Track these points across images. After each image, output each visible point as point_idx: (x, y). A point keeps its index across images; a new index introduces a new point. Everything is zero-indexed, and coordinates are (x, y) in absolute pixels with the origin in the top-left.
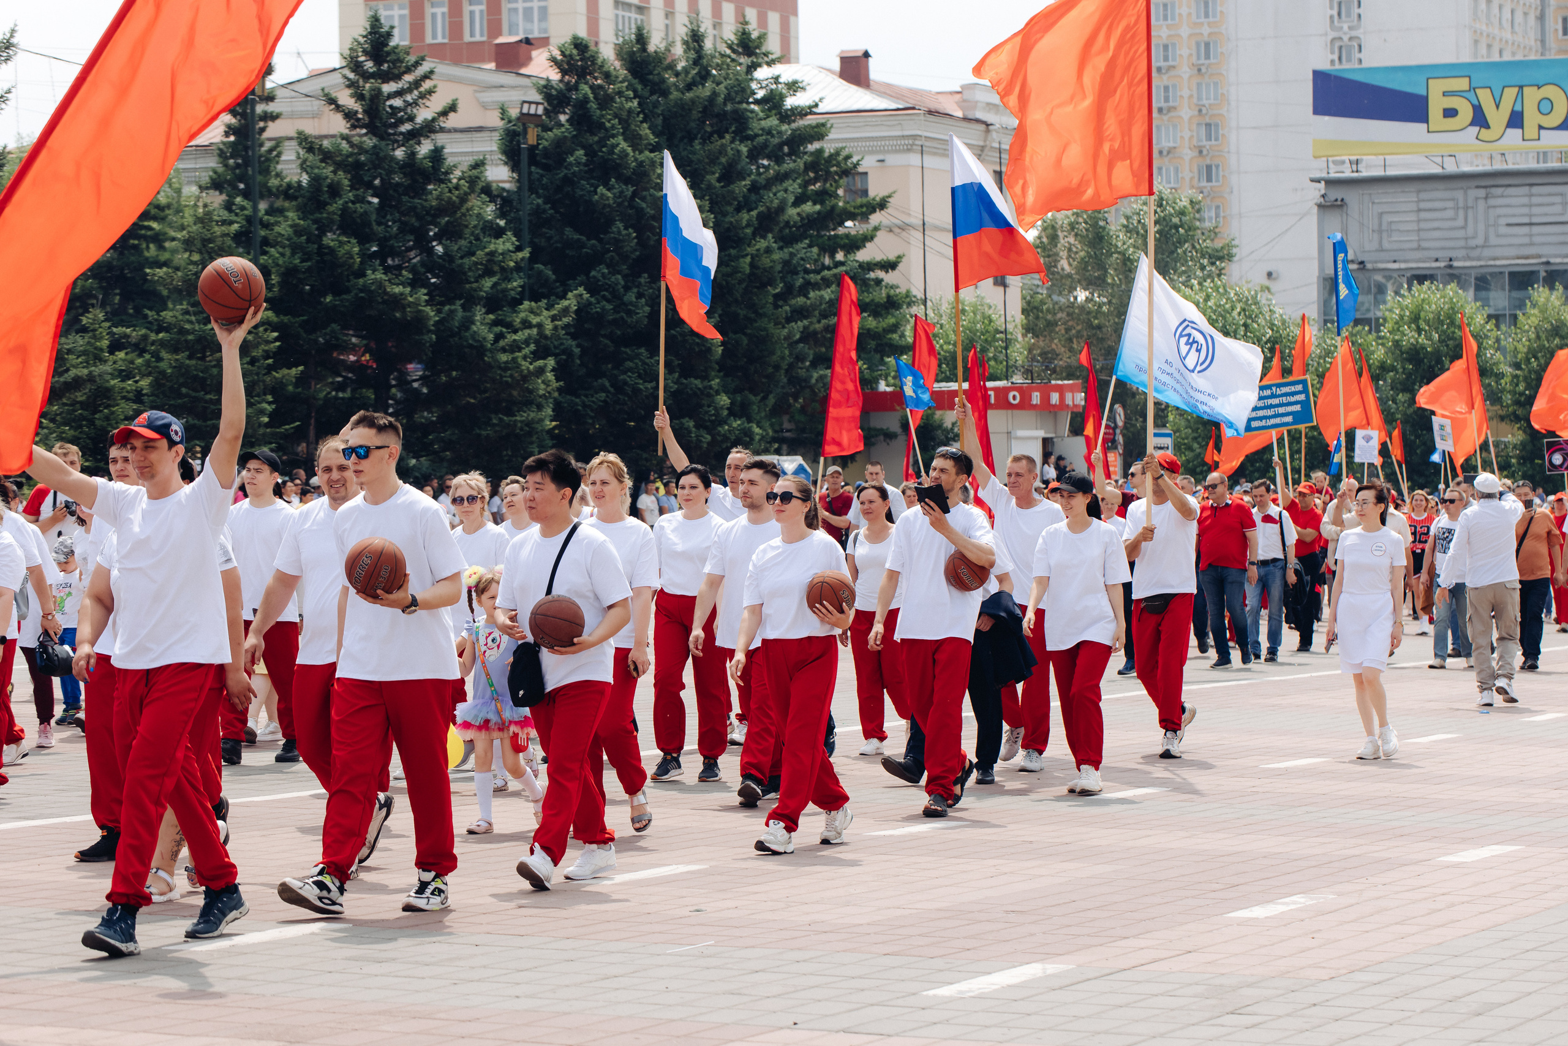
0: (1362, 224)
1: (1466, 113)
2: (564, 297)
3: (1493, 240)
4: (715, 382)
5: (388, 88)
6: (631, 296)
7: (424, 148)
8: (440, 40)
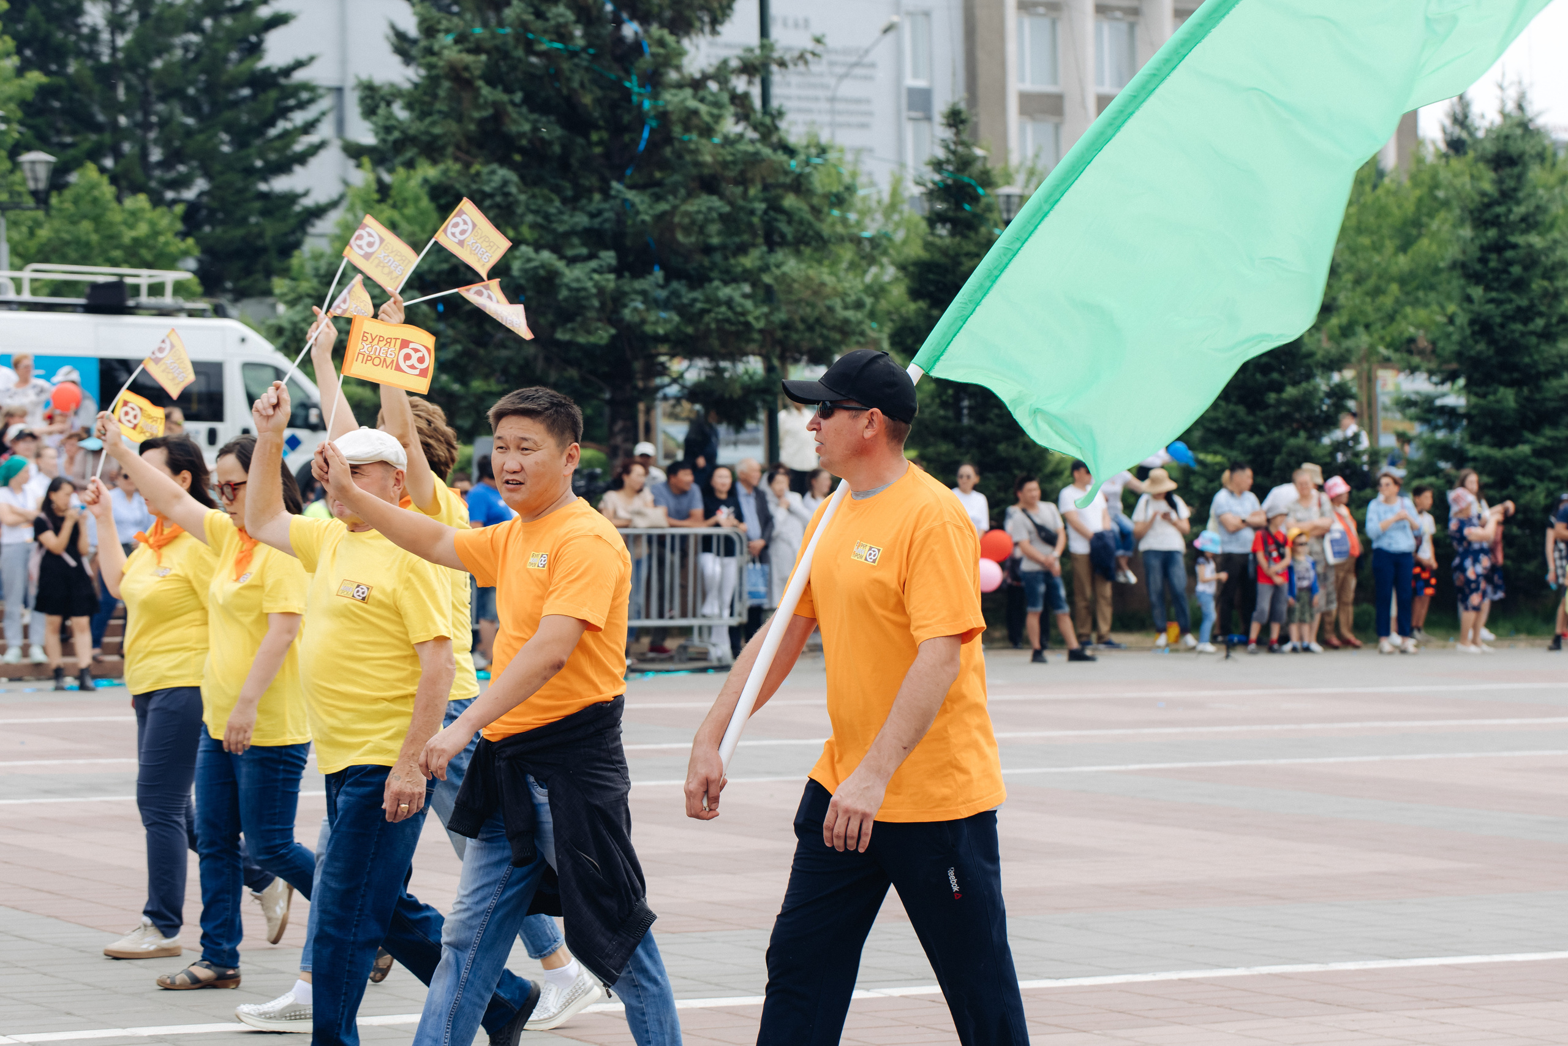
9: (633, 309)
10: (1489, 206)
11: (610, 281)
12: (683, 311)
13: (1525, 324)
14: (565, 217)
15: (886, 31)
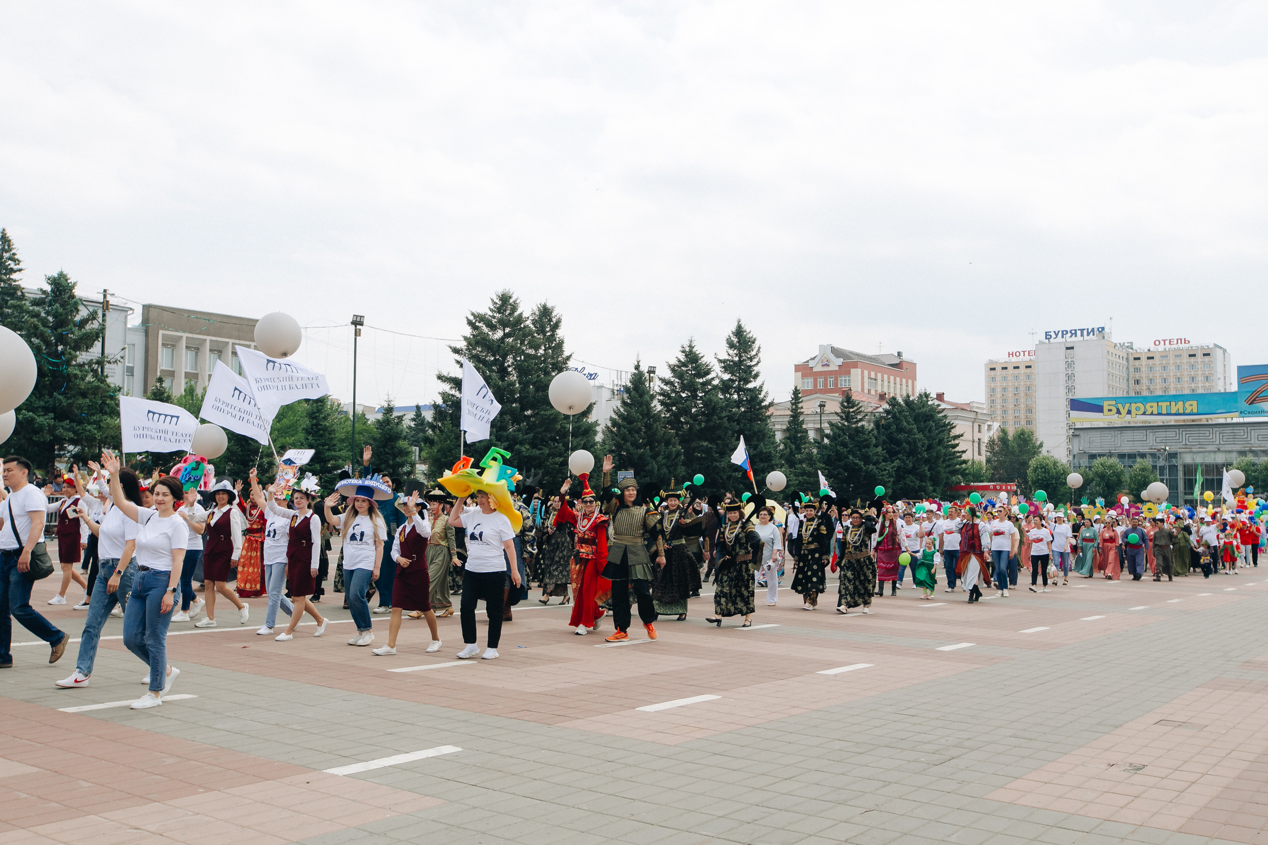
0: (1084, 440)
1: (1115, 410)
2: (893, 462)
3: (1123, 445)
4: (928, 484)
5: (851, 410)
6: (908, 462)
7: (860, 424)
8: (821, 388)
9: (60, 431)
10: (314, 413)
11: (52, 422)
12: (75, 432)
13: (323, 447)
14: (37, 402)
15: (122, 350)
